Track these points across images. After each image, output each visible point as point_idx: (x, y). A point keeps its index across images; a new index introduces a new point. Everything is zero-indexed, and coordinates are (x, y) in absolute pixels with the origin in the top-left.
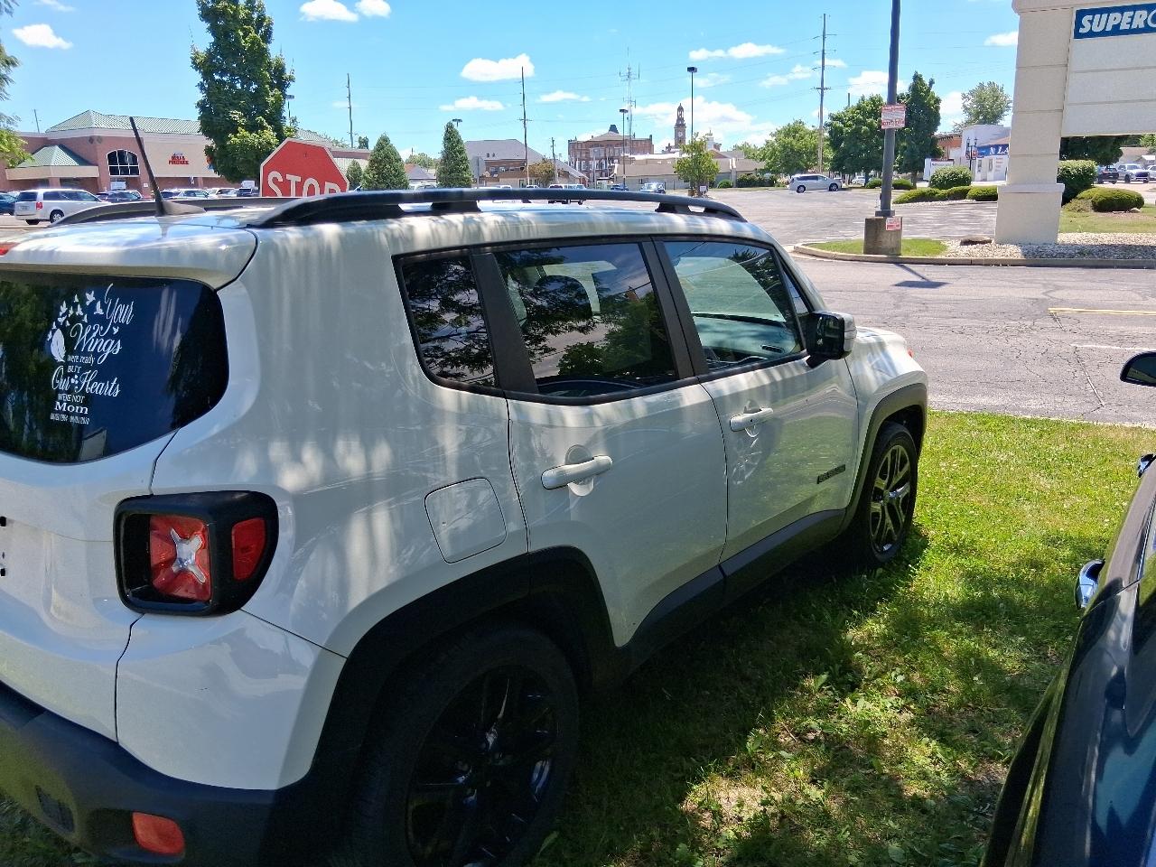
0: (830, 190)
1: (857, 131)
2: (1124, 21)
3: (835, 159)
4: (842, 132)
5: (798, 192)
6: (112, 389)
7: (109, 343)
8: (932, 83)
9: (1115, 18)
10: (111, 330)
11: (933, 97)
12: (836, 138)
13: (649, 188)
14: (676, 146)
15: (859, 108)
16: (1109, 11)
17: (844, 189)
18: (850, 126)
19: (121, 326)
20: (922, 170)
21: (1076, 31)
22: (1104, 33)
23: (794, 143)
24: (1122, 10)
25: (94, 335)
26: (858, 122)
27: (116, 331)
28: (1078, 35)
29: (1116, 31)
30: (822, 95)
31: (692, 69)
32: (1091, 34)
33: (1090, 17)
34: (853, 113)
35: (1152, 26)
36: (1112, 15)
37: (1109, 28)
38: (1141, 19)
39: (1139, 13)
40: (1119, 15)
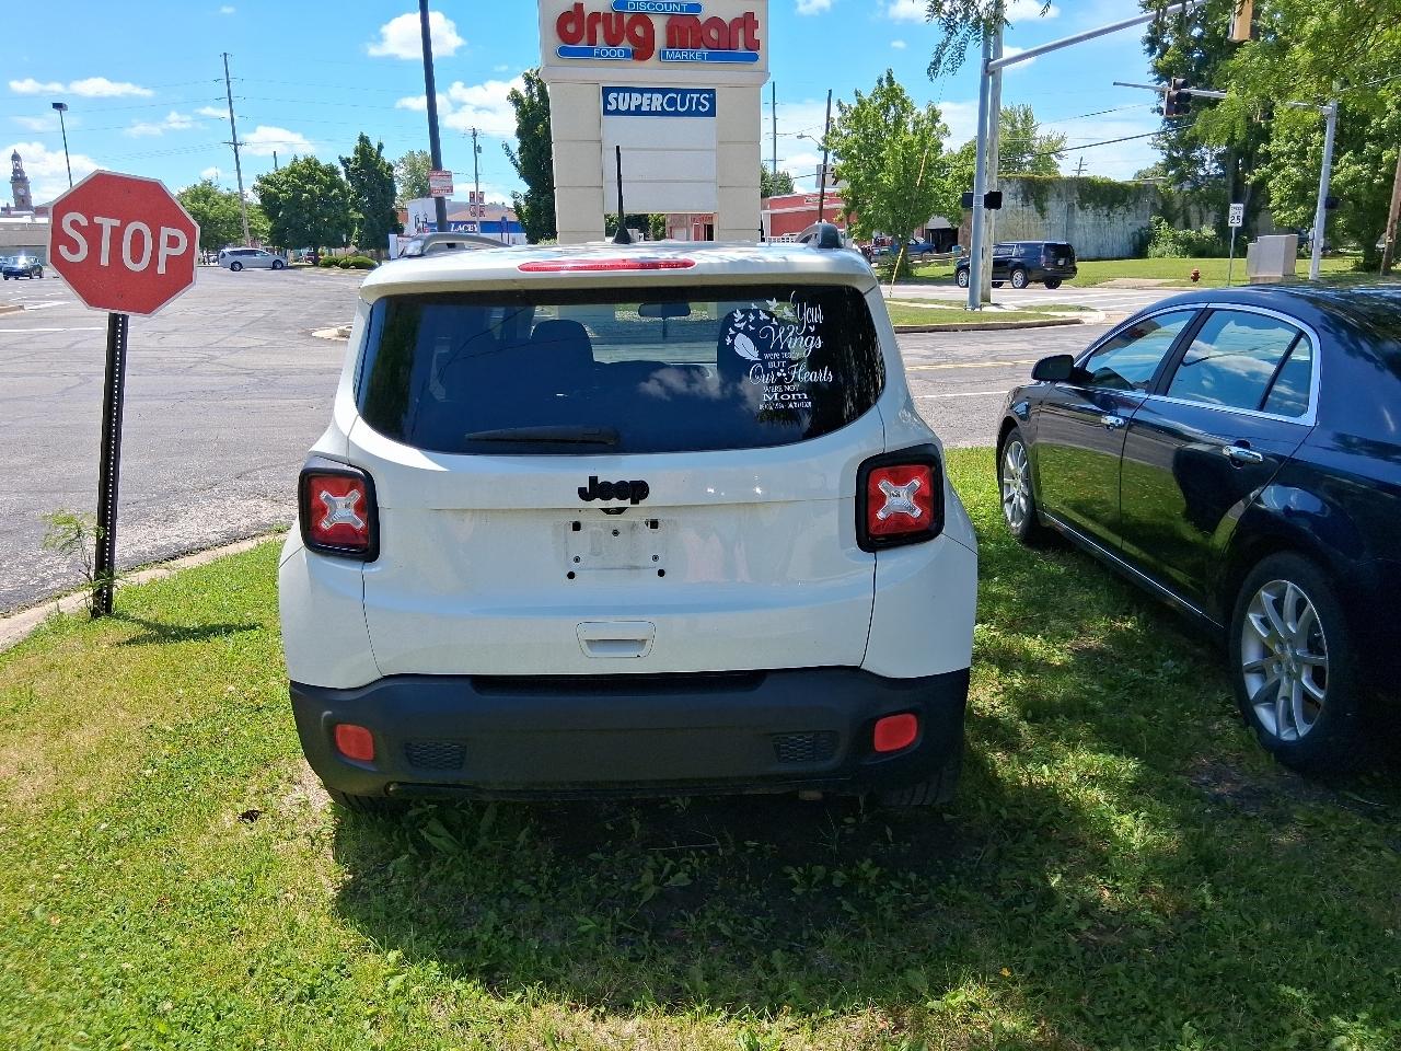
0: (274, 268)
1: (297, 198)
2: (644, 101)
3: (272, 233)
4: (277, 198)
5: (232, 269)
6: (825, 376)
7: (810, 340)
8: (381, 147)
9: (636, 99)
10: (807, 329)
11: (384, 163)
12: (270, 204)
13: (15, 262)
14: (18, 207)
15: (293, 171)
16: (631, 90)
17: (291, 268)
18: (286, 192)
19: (817, 325)
20: (387, 246)
21: (605, 107)
22: (628, 113)
23: (207, 209)
24: (642, 91)
25: (791, 334)
26: (295, 188)
27: (812, 329)
28: (606, 112)
29: (638, 112)
30: (236, 151)
31: (58, 106)
32: (617, 112)
33: (615, 95)
34: (287, 176)
35: (667, 109)
36: (634, 95)
37: (633, 108)
38: (658, 101)
39: (655, 96)
40: (639, 96)
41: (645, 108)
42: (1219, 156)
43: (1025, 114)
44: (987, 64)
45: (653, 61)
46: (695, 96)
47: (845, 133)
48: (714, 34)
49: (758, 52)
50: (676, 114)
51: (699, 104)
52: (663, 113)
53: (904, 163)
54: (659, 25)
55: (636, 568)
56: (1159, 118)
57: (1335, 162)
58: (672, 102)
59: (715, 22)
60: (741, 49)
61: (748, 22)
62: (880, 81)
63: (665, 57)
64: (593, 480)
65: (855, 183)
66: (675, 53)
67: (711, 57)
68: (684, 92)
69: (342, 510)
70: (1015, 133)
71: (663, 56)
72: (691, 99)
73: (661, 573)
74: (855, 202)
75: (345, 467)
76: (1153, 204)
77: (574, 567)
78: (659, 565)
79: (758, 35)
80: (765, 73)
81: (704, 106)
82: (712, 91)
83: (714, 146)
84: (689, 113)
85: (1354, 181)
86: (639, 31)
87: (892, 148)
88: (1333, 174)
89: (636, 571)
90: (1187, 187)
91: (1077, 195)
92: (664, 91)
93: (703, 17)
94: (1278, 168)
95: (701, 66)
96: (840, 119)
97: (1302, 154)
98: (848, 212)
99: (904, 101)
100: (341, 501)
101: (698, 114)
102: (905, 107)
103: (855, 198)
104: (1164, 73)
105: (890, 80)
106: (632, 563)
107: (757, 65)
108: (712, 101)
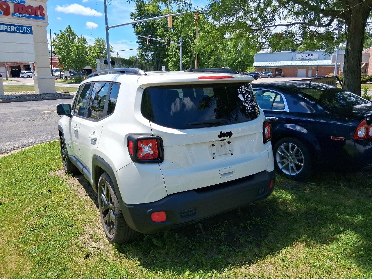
16: (3, 24)
25: (248, 94)
35: (16, 31)
36: (4, 26)
37: (4, 30)
38: (13, 29)
39: (12, 27)
40: (6, 26)
41: (9, 30)
42: (152, 54)
43: (102, 40)
44: (107, 27)
45: (10, 16)
46: (25, 28)
47: (58, 41)
48: (30, 10)
49: (45, 17)
50: (19, 32)
51: (27, 31)
52: (15, 32)
53: (77, 51)
54: (11, 6)
55: (226, 154)
56: (138, 44)
57: (182, 57)
58: (18, 29)
59: (30, 7)
60: (39, 16)
61: (41, 8)
62: (67, 28)
63: (14, 15)
64: (221, 132)
65: (63, 56)
66: (17, 15)
67: (30, 17)
68: (22, 26)
69: (147, 150)
70: (100, 45)
71: (13, 15)
72: (24, 29)
73: (232, 154)
74: (63, 61)
75: (151, 137)
76: (139, 65)
77: (214, 156)
78: (231, 153)
79: (44, 12)
80: (47, 24)
81: (29, 31)
82: (31, 27)
83: (33, 43)
84: (24, 33)
85: (187, 61)
86: (4, 7)
87: (73, 47)
88: (182, 60)
89: (227, 155)
90: (146, 61)
91: (121, 62)
92: (15, 26)
93: (26, 5)
94: (171, 58)
95: (26, 19)
96: (55, 38)
97: (175, 55)
98: (61, 64)
99: (74, 34)
100: (146, 147)
101: (27, 33)
102: (75, 36)
103: (63, 60)
104: (138, 33)
105: (69, 28)
106: (226, 153)
107: (44, 21)
108: (31, 30)
